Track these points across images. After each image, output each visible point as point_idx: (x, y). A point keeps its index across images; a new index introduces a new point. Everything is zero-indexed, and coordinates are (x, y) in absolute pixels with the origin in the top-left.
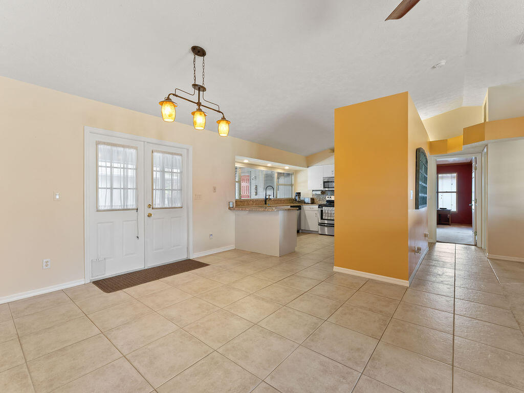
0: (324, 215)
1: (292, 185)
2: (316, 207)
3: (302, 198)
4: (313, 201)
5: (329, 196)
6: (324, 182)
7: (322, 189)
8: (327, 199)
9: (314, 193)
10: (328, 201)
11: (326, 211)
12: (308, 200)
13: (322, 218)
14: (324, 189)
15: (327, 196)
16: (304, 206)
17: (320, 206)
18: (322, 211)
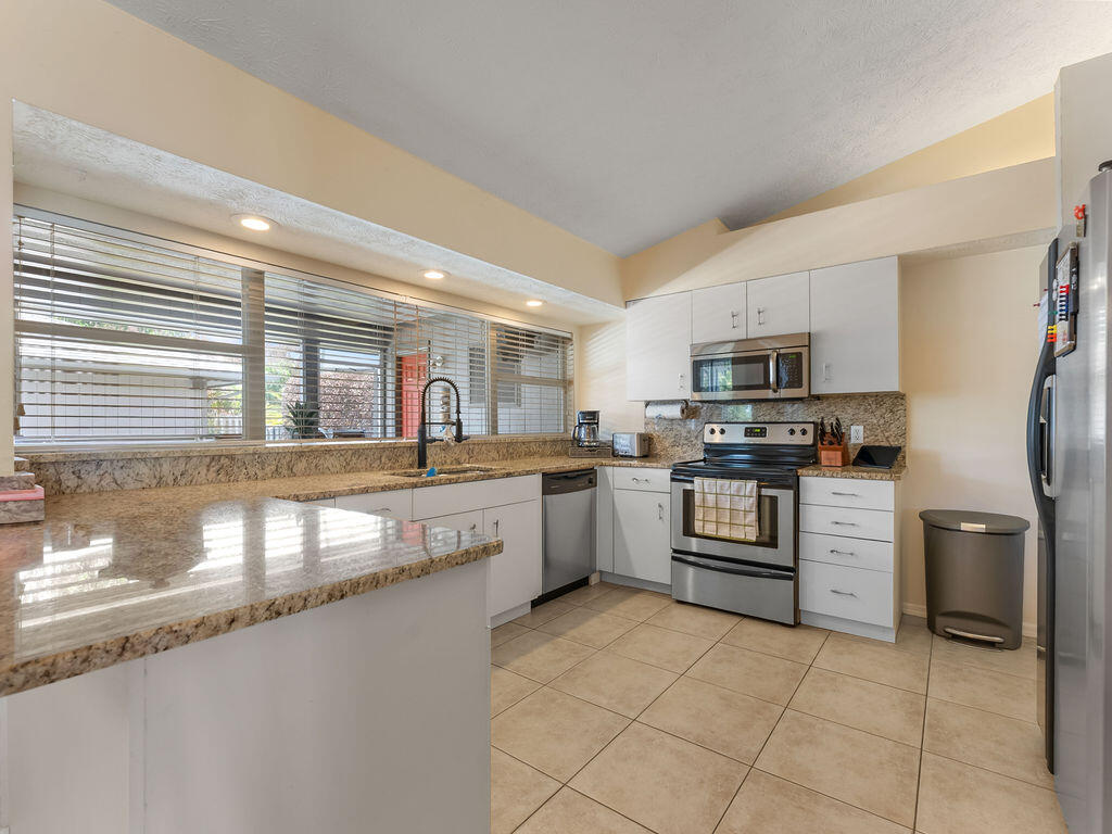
0: (699, 514)
1: (566, 384)
2: (659, 476)
3: (603, 435)
4: (648, 450)
5: (717, 428)
6: (697, 366)
7: (687, 393)
8: (708, 438)
9: (653, 412)
10: (711, 449)
11: (711, 499)
12: (627, 444)
13: (688, 530)
14: (697, 396)
15: (708, 427)
16: (609, 470)
17: (682, 473)
18: (688, 496)
